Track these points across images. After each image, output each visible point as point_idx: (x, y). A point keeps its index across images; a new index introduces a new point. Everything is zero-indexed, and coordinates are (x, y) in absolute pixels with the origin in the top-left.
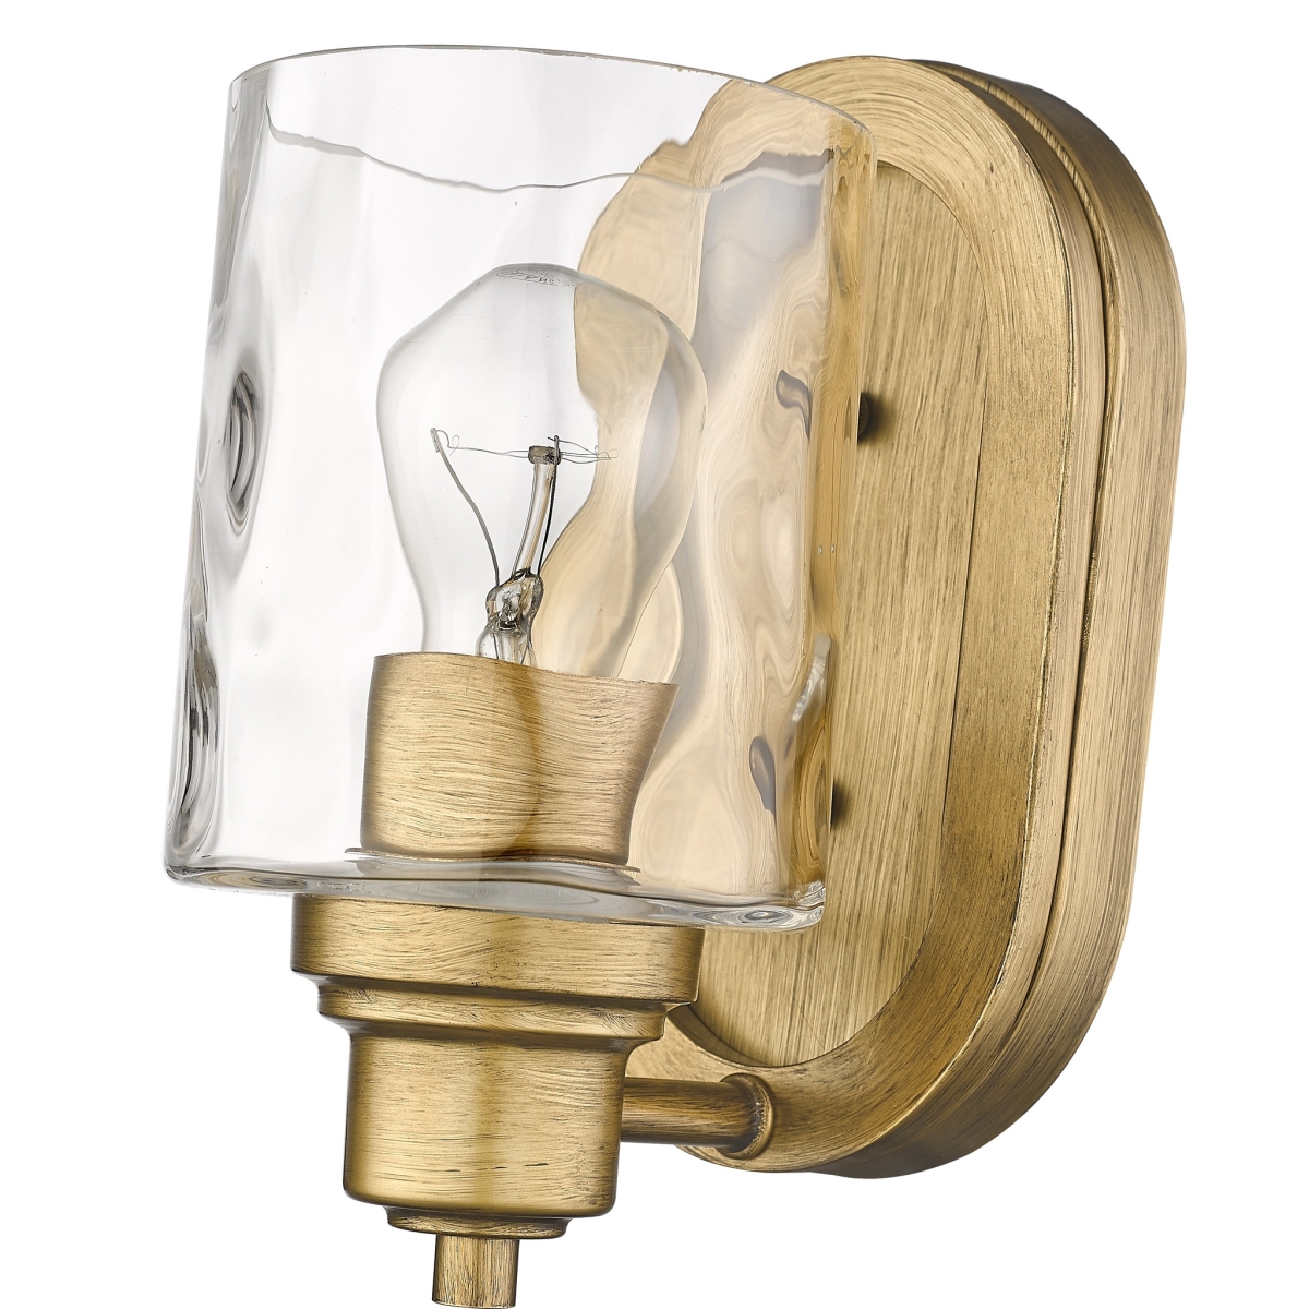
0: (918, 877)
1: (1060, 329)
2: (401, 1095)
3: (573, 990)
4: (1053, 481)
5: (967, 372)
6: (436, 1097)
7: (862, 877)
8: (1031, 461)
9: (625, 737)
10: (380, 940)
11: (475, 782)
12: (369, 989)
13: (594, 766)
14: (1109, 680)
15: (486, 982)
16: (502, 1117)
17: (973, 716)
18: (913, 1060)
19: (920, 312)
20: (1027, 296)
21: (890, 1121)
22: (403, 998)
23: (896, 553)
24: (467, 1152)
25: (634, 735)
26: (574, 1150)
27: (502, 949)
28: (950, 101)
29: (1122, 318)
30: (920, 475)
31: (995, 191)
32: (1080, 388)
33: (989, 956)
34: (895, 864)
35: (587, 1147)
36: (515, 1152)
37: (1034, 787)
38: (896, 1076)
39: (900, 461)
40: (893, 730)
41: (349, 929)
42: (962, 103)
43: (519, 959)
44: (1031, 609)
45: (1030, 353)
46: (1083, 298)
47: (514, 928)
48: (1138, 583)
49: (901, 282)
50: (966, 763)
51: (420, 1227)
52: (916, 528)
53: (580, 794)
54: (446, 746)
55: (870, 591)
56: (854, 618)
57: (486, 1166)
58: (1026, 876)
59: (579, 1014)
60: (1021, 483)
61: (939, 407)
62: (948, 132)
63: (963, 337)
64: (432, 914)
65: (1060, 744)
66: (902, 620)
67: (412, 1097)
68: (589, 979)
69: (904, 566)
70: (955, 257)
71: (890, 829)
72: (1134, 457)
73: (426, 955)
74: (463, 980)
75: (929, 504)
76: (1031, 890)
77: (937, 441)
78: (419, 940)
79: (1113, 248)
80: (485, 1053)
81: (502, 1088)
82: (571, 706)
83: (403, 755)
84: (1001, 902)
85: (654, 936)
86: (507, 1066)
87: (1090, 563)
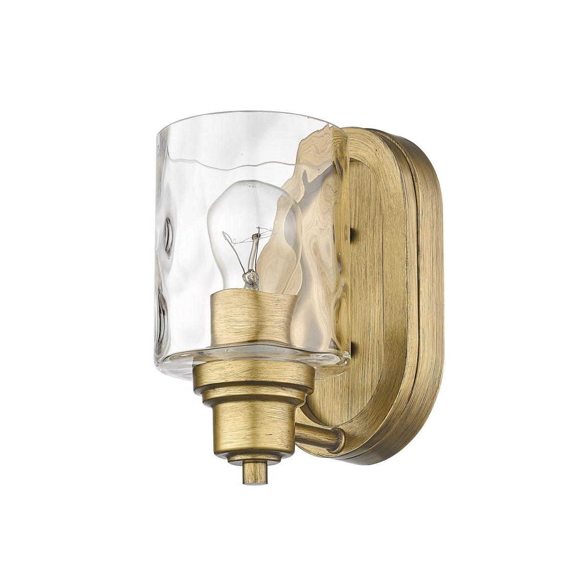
0: (380, 360)
1: (401, 189)
2: (228, 419)
3: (275, 380)
4: (403, 231)
5: (378, 213)
6: (238, 417)
7: (364, 365)
8: (396, 228)
9: (284, 309)
10: (218, 372)
11: (242, 329)
12: (216, 388)
13: (277, 318)
14: (428, 290)
15: (249, 379)
16: (257, 421)
17: (388, 304)
18: (382, 407)
19: (362, 200)
20: (390, 183)
21: (378, 427)
22: (225, 388)
23: (363, 270)
24: (248, 432)
25: (287, 309)
26: (280, 431)
27: (254, 370)
28: (363, 135)
29: (419, 185)
30: (368, 246)
31: (378, 156)
32: (408, 205)
33: (400, 370)
34: (373, 358)
35: (283, 431)
36: (263, 431)
37: (407, 319)
38: (378, 413)
39: (362, 244)
40: (368, 321)
41: (209, 371)
42: (366, 134)
43: (259, 372)
44: (401, 269)
45: (393, 198)
46: (406, 180)
47: (256, 363)
48: (434, 263)
49: (356, 193)
50: (388, 318)
51: (237, 459)
52: (368, 261)
53: (273, 327)
54: (232, 318)
55: (357, 283)
56: (353, 292)
57: (255, 436)
58: (408, 345)
59: (278, 389)
60: (394, 235)
61: (371, 225)
62: (363, 143)
63: (375, 203)
64: (232, 362)
65: (414, 307)
66: (367, 289)
67: (231, 419)
68: (280, 377)
69: (366, 273)
70: (370, 181)
71: (370, 349)
72: (428, 225)
73: (231, 374)
74: (242, 380)
75: (371, 253)
76: (410, 349)
77: (371, 235)
78: (229, 370)
79: (415, 168)
80: (251, 403)
81: (257, 413)
82: (270, 301)
83: (221, 322)
84: (402, 354)
85: (298, 366)
86: (258, 407)
87: (418, 256)
